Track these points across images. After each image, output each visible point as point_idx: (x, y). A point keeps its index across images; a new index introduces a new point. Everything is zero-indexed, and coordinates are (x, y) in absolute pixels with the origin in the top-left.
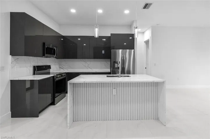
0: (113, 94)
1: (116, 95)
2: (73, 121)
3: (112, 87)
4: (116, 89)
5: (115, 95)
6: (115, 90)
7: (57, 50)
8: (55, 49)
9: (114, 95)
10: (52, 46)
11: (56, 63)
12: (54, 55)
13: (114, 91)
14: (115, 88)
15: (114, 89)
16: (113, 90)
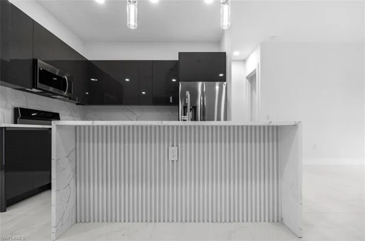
0: (171, 159)
1: (177, 161)
2: (74, 222)
3: (168, 143)
4: (177, 146)
5: (175, 162)
6: (175, 148)
7: (70, 82)
8: (65, 79)
9: (173, 161)
10: (59, 73)
11: (75, 112)
12: (65, 91)
13: (173, 150)
14: (175, 145)
15: (173, 146)
16: (170, 148)
